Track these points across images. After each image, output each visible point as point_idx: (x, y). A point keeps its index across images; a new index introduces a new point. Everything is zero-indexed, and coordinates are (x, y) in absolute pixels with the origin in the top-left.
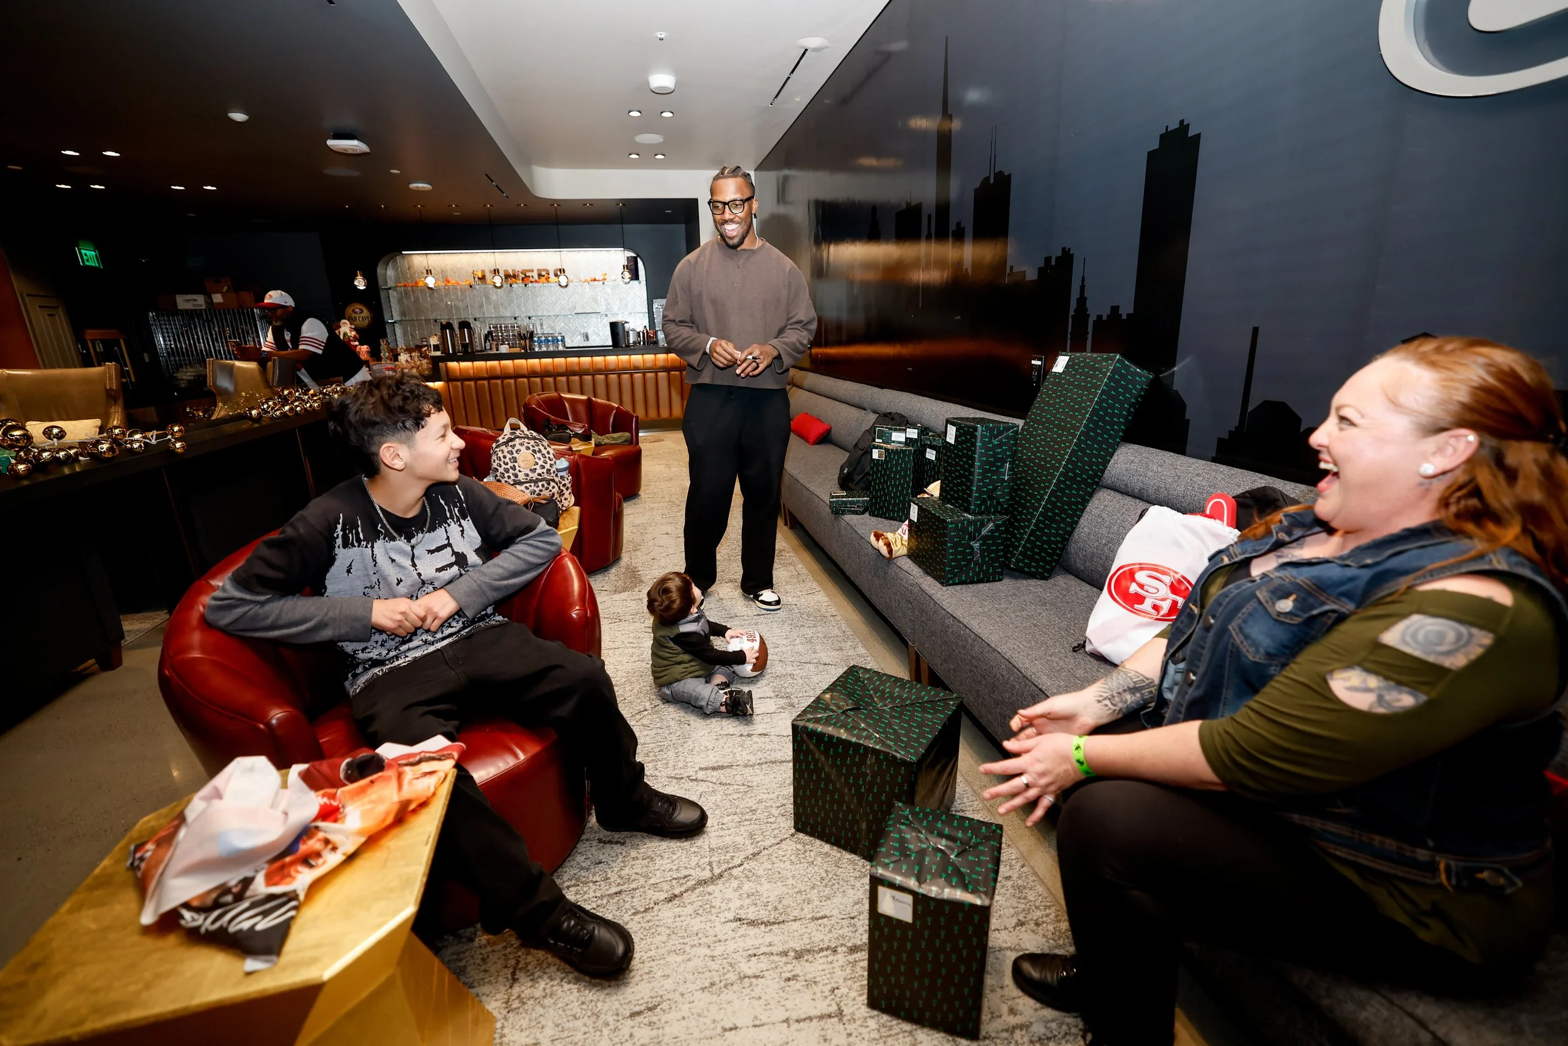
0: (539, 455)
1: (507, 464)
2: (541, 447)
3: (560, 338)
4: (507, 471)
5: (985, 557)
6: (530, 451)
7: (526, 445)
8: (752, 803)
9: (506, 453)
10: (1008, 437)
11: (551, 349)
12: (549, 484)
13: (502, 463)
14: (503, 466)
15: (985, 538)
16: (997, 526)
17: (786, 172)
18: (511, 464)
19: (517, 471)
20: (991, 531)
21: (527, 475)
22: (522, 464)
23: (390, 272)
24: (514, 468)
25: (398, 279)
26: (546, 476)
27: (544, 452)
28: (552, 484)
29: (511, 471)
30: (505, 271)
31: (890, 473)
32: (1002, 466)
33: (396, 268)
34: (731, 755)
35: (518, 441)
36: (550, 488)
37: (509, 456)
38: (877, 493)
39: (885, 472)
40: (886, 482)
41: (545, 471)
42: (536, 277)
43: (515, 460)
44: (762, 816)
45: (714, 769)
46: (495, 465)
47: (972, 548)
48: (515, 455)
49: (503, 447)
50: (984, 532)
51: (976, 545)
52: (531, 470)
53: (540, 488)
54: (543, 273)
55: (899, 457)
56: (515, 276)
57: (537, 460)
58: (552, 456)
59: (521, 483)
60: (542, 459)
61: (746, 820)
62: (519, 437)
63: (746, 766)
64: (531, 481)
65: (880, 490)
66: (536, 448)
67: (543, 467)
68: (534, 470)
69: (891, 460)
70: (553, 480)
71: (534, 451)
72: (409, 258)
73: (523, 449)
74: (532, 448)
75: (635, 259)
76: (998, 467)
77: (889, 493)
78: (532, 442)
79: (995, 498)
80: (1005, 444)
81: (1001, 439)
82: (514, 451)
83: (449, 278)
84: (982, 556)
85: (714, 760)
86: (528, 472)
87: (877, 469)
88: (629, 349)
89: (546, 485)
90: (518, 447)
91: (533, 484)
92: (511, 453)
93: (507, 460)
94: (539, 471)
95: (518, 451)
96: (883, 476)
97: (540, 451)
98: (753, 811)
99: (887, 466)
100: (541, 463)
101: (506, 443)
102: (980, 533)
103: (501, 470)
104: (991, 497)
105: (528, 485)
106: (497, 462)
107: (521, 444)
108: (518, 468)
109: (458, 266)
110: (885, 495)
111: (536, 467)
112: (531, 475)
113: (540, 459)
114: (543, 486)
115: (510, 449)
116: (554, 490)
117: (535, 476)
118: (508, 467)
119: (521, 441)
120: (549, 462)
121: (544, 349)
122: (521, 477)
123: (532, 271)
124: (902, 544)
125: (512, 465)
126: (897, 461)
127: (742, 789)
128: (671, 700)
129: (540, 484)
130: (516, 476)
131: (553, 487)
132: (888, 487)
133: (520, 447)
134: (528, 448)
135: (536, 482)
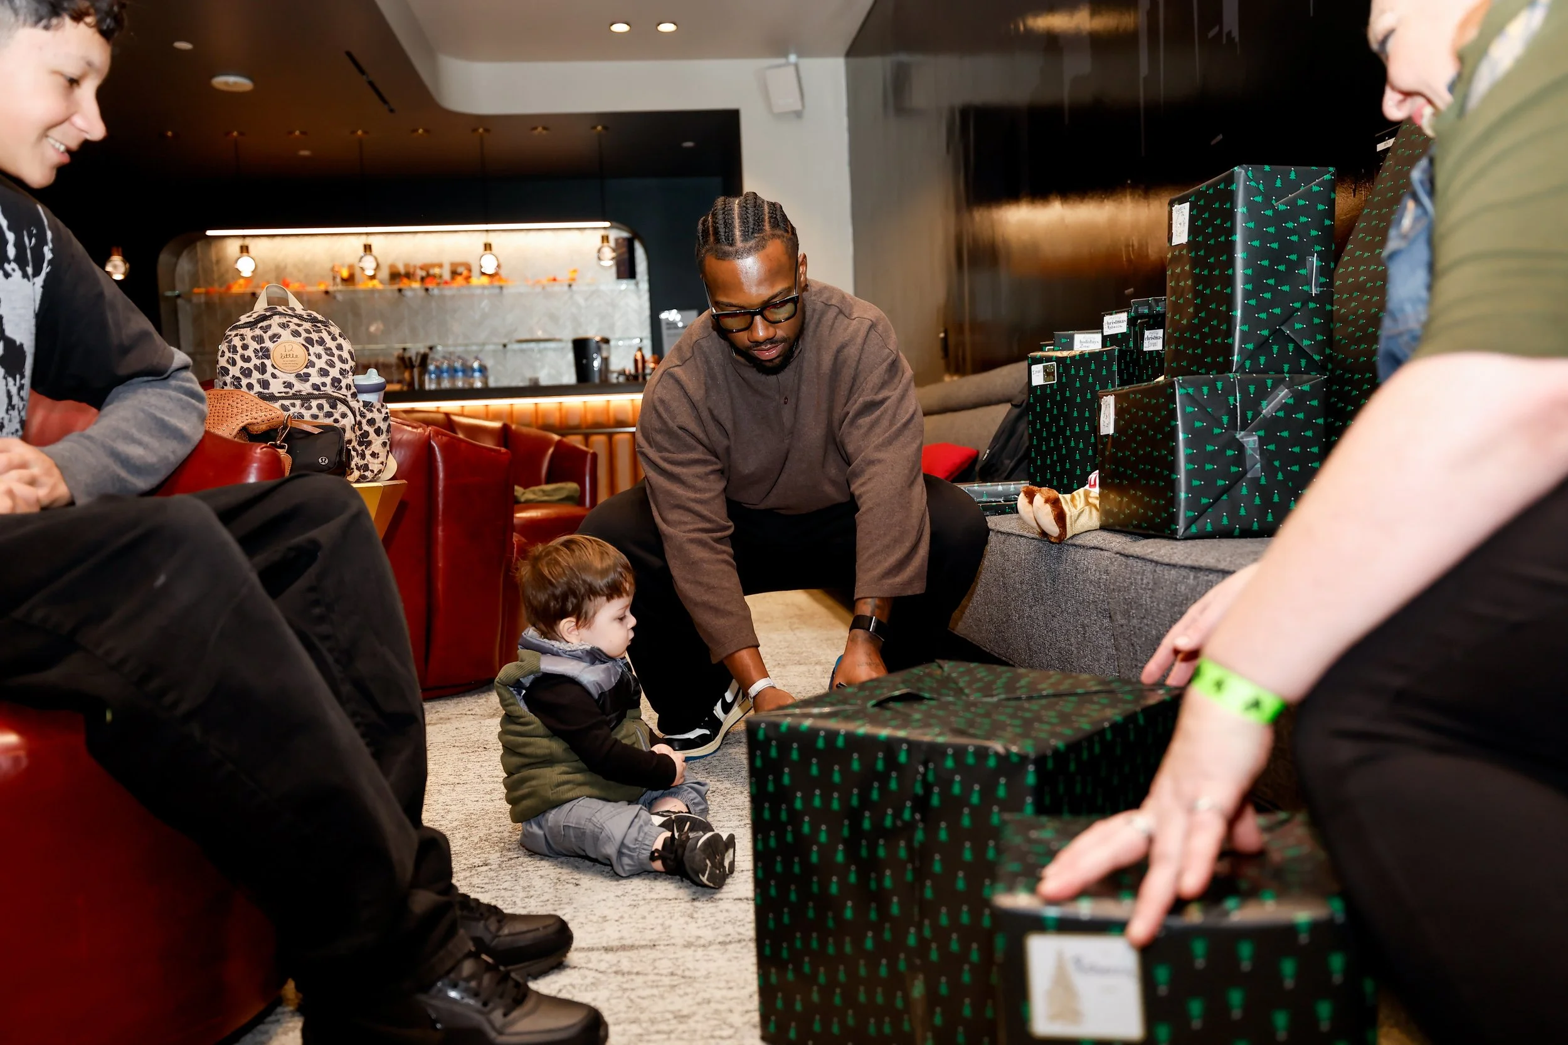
0: (318, 349)
1: (247, 360)
2: (325, 335)
3: (476, 365)
4: (247, 373)
5: (1275, 471)
6: (301, 340)
7: (293, 327)
8: (683, 1005)
9: (248, 341)
10: (1308, 195)
11: (460, 384)
12: (334, 406)
13: (237, 358)
14: (240, 363)
15: (1271, 427)
16: (1300, 398)
17: (903, 57)
18: (256, 361)
19: (267, 376)
20: (1284, 407)
21: (289, 385)
22: (279, 362)
23: (184, 266)
24: (262, 369)
25: (195, 281)
26: (329, 390)
27: (330, 344)
28: (341, 408)
29: (256, 375)
30: (392, 267)
31: (1071, 411)
32: (1302, 262)
33: (194, 261)
34: (659, 929)
35: (276, 319)
36: (337, 416)
37: (254, 345)
38: (1044, 461)
39: (1060, 409)
40: (1061, 430)
41: (328, 380)
42: (447, 276)
43: (266, 353)
44: (699, 1027)
45: (607, 949)
46: (223, 362)
47: (1241, 447)
48: (268, 344)
49: (247, 332)
50: (1268, 409)
51: (1251, 441)
52: (298, 376)
53: (315, 411)
54: (460, 269)
55: (1088, 371)
56: (408, 276)
57: (313, 358)
58: (345, 355)
59: (272, 398)
60: (325, 357)
61: (658, 1032)
62: (280, 314)
63: (688, 945)
64: (295, 396)
65: (1050, 451)
66: (315, 336)
67: (324, 373)
68: (304, 378)
69: (1071, 379)
70: (345, 402)
71: (309, 341)
72: (219, 243)
73: (286, 334)
74: (304, 335)
75: (630, 243)
76: (1292, 266)
77: (1071, 452)
78: (307, 325)
79: (1289, 339)
80: (1304, 210)
81: (1294, 200)
82: (266, 337)
83: (289, 280)
84: (1268, 467)
85: (617, 935)
86: (292, 379)
87: (1043, 406)
88: (605, 386)
89: (327, 408)
90: (275, 329)
91: (298, 402)
92: (259, 339)
93: (249, 353)
94: (316, 379)
95: (275, 337)
96: (1055, 419)
97: (321, 342)
98: (681, 1018)
99: (1063, 395)
100: (321, 363)
101: (251, 325)
102: (1257, 413)
103: (234, 371)
104: (1277, 334)
105: (287, 403)
106: (227, 354)
107: (284, 326)
108: (270, 369)
109: (307, 258)
110: (1062, 460)
111: (310, 370)
112: (298, 386)
113: (319, 356)
114: (320, 407)
115: (258, 332)
116: (343, 422)
117: (306, 388)
118: (250, 365)
119: (284, 320)
120: (339, 365)
121: (446, 384)
122: (276, 387)
123: (440, 266)
124: (1088, 503)
125: (258, 362)
126: (1084, 380)
127: (667, 981)
128: (547, 852)
129: (314, 403)
130: (265, 384)
131: (344, 416)
132: (1067, 441)
133: (280, 331)
134: (296, 334)
135: (306, 399)
